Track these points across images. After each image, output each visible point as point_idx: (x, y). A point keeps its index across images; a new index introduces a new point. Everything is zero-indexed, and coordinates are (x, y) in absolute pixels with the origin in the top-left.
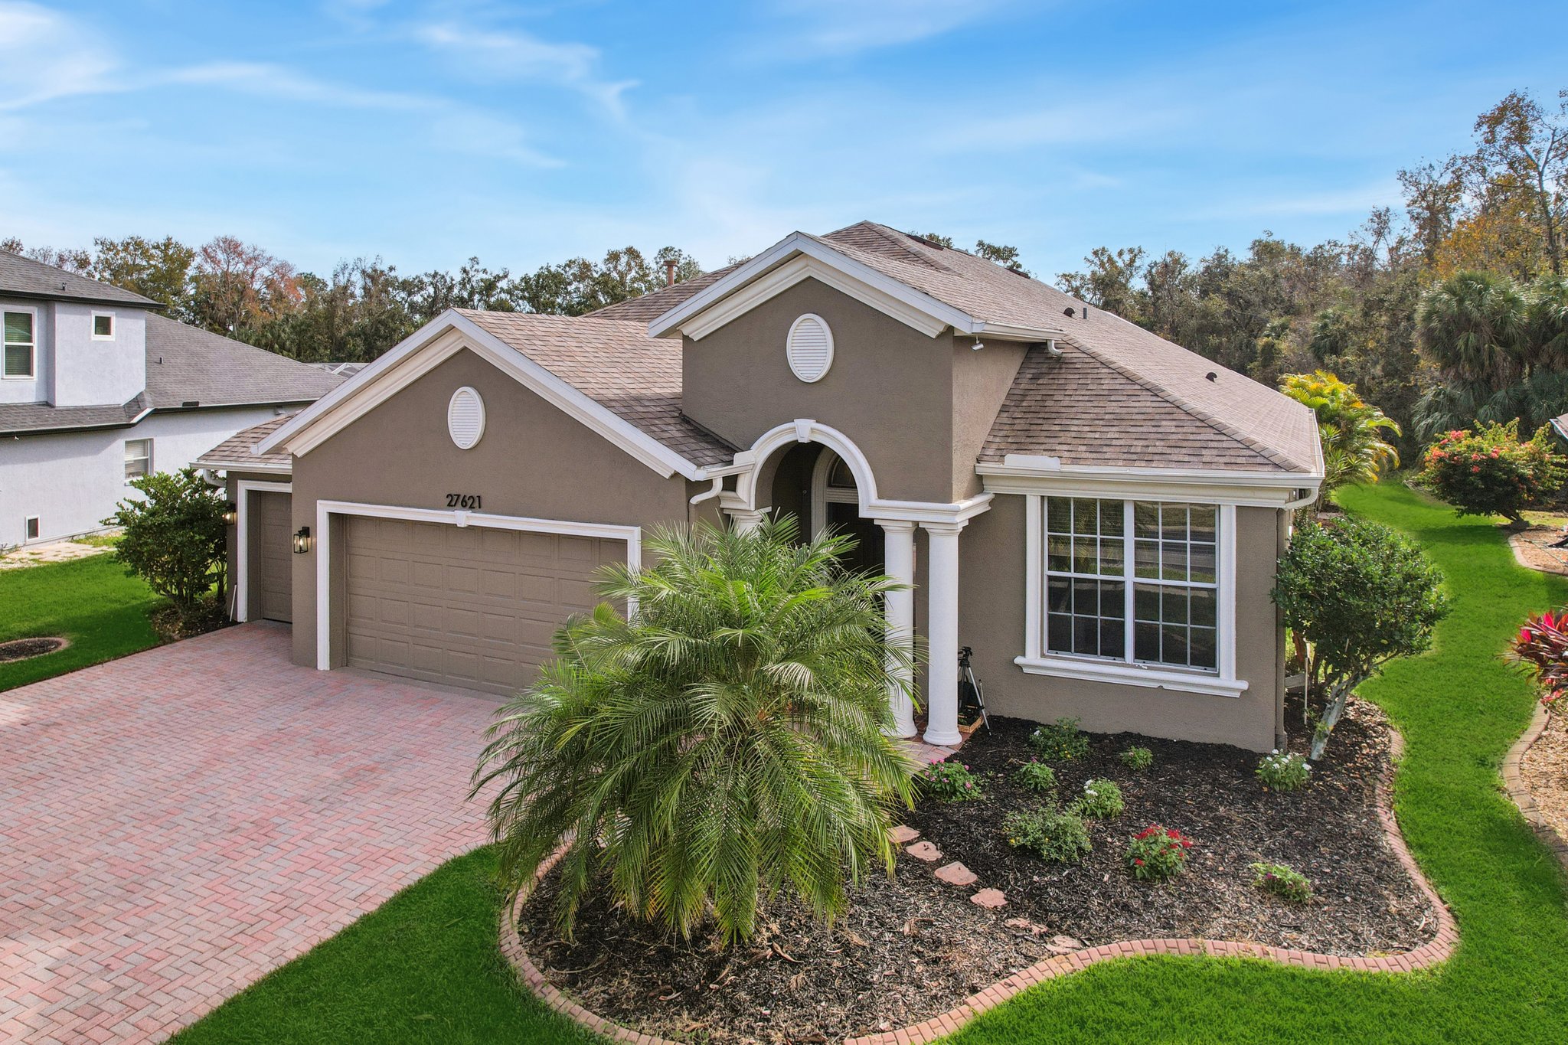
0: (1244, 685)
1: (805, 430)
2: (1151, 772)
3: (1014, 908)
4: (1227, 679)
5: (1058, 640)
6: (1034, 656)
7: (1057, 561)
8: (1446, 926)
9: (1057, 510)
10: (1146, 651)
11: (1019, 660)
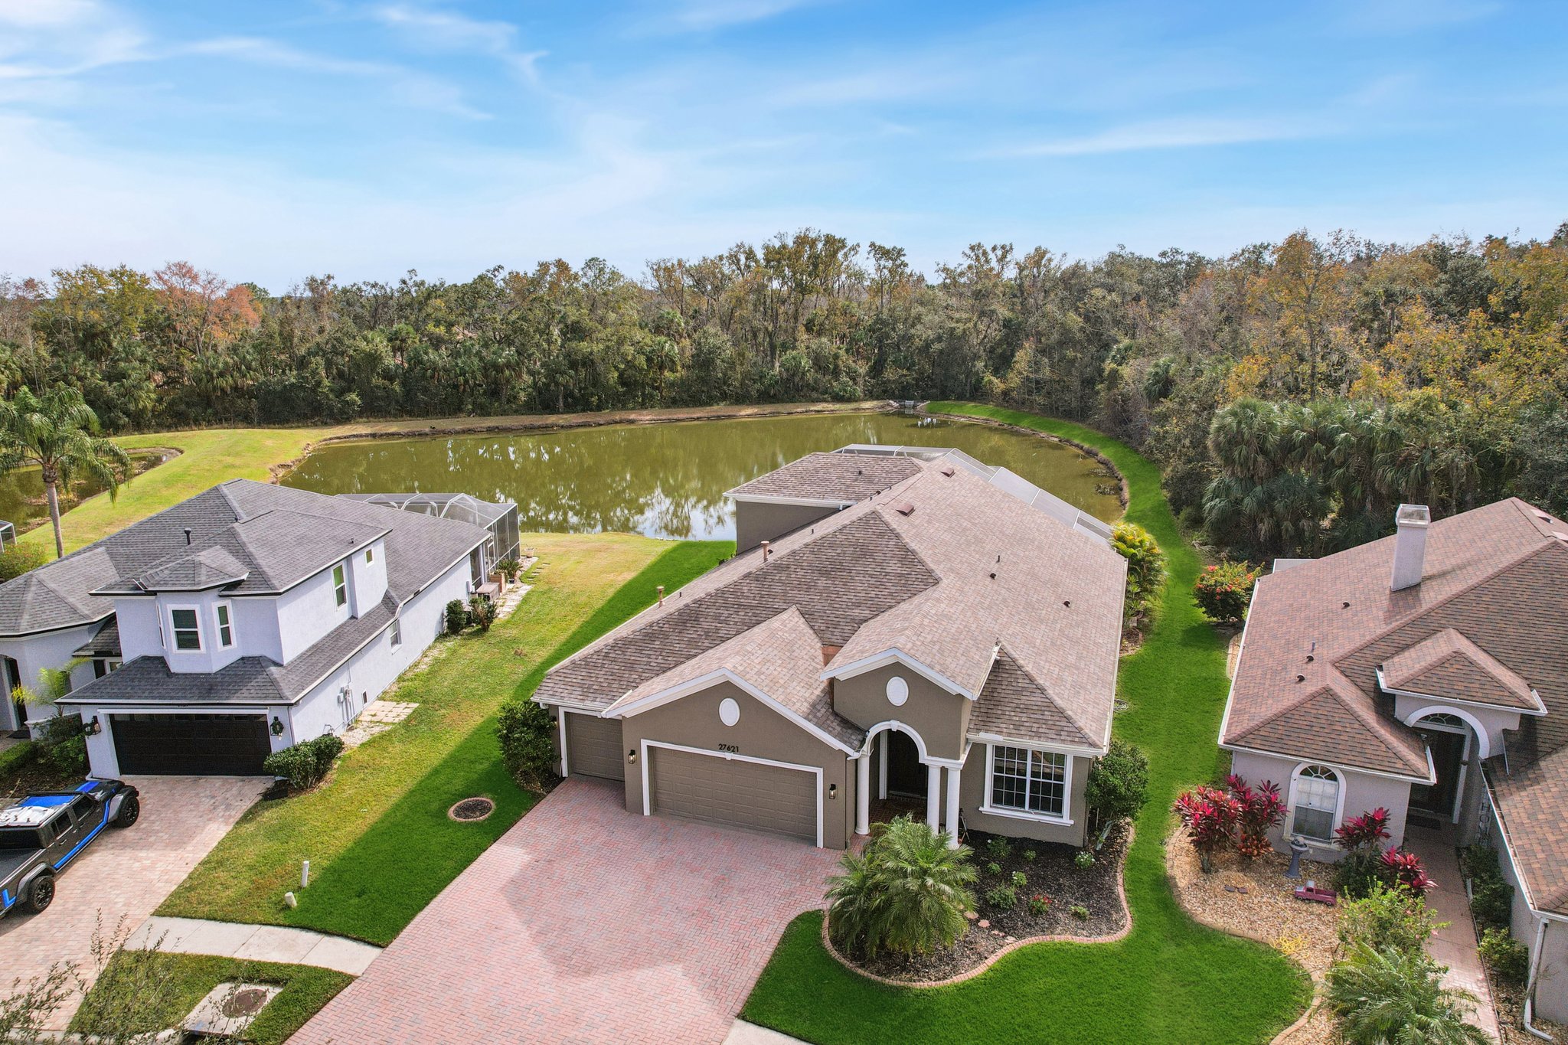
0: (1072, 822)
1: (895, 725)
2: (1036, 861)
3: (992, 927)
4: (1066, 820)
5: (997, 799)
6: (987, 807)
7: (998, 769)
8: (1128, 924)
9: (999, 750)
10: (1034, 805)
11: (981, 809)
